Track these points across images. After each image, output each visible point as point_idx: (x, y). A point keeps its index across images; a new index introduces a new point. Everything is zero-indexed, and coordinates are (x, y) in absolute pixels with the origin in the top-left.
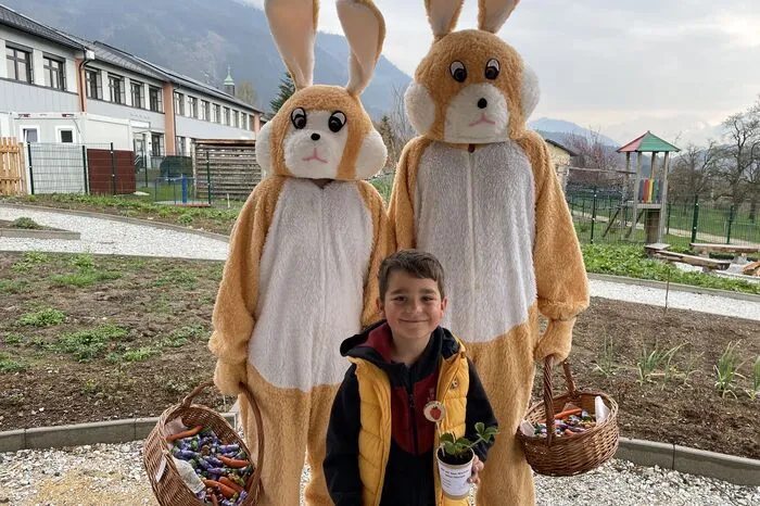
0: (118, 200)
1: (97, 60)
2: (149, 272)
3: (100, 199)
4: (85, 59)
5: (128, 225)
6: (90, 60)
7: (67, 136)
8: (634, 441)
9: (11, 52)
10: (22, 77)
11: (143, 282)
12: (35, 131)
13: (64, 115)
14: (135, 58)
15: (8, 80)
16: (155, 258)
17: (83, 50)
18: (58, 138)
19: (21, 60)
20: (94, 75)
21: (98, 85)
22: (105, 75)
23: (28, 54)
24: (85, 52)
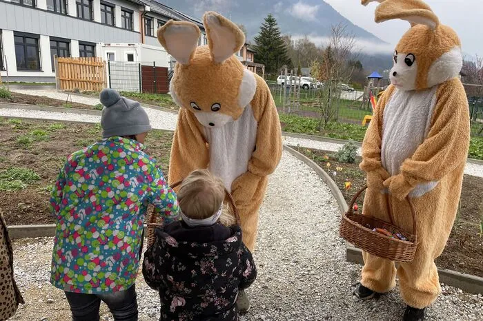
0: (156, 96)
1: (152, 12)
2: (164, 139)
3: (146, 95)
4: (145, 11)
5: (159, 112)
6: (147, 12)
7: (131, 57)
8: (465, 275)
9: (103, 7)
10: (110, 22)
11: (158, 145)
12: (113, 54)
13: (129, 45)
14: (174, 10)
15: (102, 24)
16: (169, 131)
17: (143, 6)
18: (126, 58)
19: (109, 12)
20: (150, 20)
21: (152, 27)
22: (155, 21)
23: (113, 8)
24: (144, 7)
